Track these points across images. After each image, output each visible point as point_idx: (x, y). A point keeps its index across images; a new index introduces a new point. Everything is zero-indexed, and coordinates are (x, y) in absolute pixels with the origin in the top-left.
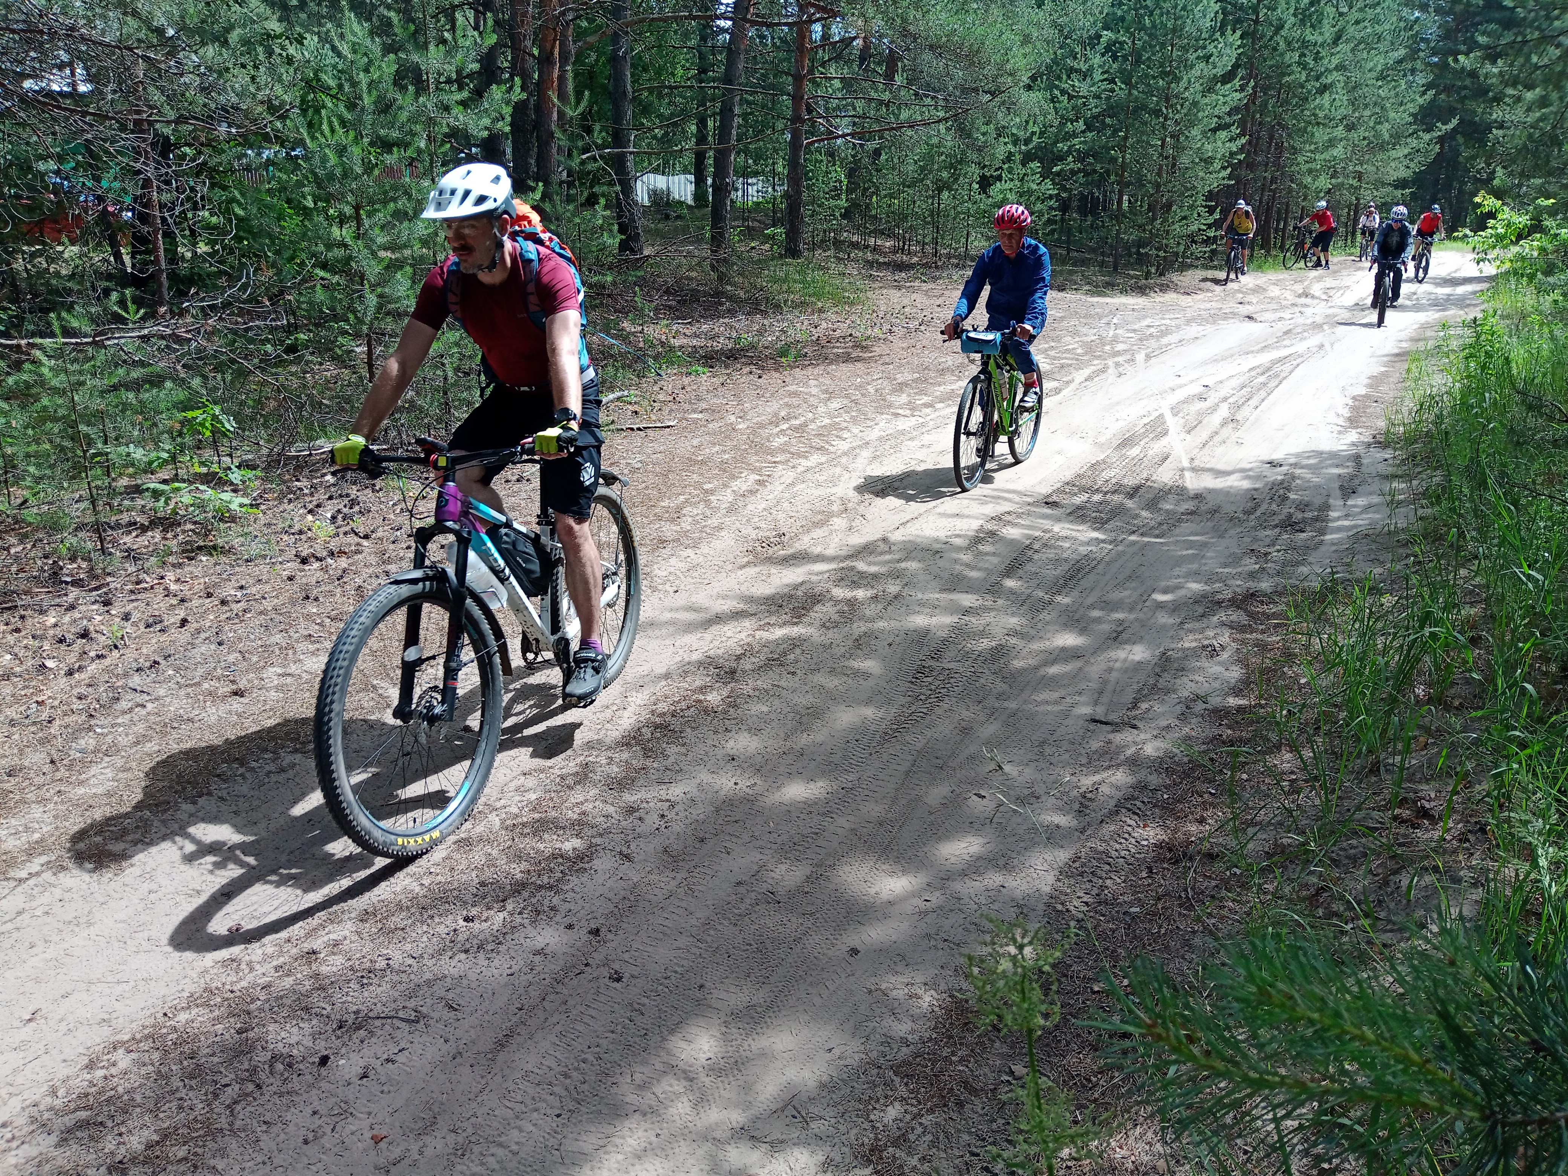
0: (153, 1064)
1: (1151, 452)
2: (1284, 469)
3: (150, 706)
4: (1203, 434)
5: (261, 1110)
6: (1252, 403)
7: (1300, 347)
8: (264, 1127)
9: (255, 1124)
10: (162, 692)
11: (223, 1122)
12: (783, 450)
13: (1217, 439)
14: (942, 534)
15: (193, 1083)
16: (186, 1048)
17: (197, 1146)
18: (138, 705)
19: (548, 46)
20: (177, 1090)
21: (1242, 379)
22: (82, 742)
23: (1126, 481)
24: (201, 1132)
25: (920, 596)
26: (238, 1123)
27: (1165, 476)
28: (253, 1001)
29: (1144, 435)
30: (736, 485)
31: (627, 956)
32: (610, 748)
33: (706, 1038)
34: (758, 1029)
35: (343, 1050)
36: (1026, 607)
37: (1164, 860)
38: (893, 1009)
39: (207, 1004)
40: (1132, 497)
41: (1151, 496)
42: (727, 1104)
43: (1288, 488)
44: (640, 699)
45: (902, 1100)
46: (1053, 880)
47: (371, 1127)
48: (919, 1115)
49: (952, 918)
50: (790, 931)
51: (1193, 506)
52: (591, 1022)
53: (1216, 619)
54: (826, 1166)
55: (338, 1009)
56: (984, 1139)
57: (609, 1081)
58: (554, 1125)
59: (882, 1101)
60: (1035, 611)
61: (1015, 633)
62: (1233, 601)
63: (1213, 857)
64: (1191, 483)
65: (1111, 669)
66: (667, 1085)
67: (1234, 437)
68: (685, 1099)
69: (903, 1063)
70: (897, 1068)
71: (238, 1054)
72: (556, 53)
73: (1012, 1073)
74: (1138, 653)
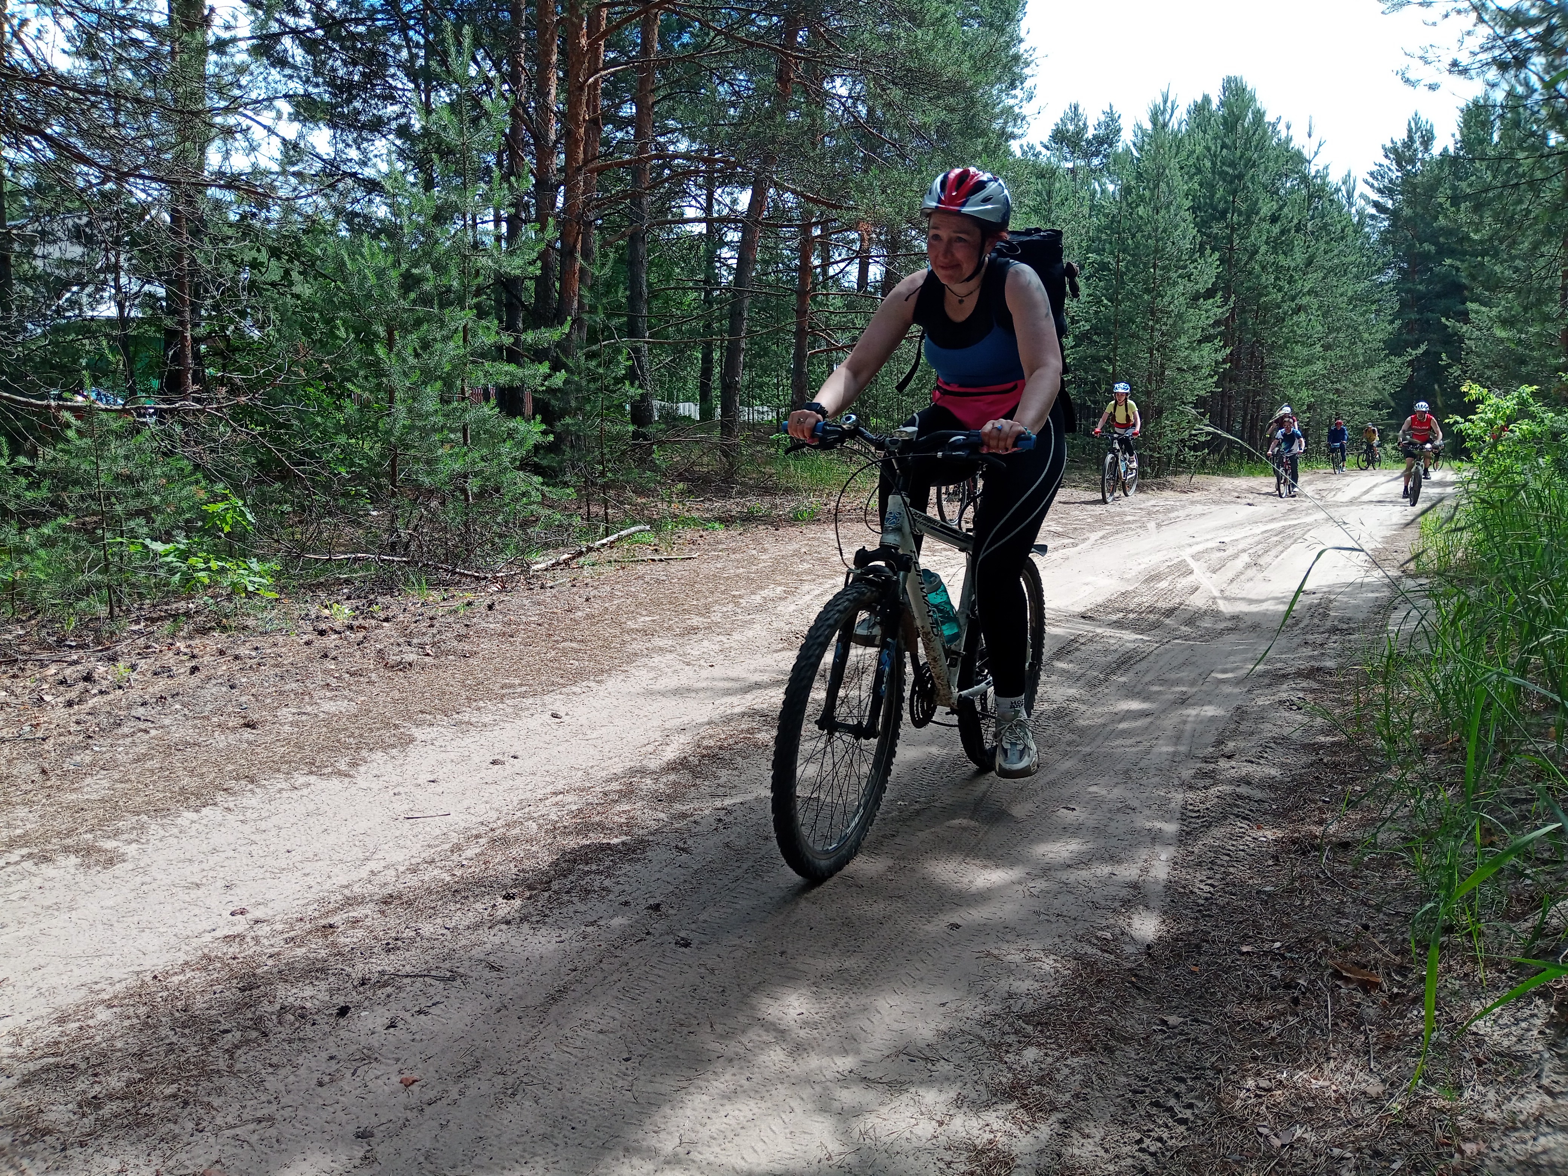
0: (138, 1017)
1: (1179, 586)
2: (1319, 595)
3: (153, 732)
4: (1229, 572)
5: (268, 1055)
6: (1273, 553)
7: (1309, 519)
8: (270, 1070)
9: (259, 1065)
10: (167, 722)
11: (222, 1065)
12: (809, 572)
13: (1242, 577)
15: (187, 1031)
16: (180, 1004)
17: (187, 1084)
18: (141, 730)
19: (571, 240)
20: (167, 1036)
21: (1257, 539)
22: (78, 758)
23: (1159, 605)
24: (195, 1073)
26: (239, 1066)
27: (1198, 601)
28: (259, 966)
29: (1171, 573)
30: (765, 593)
31: (693, 926)
32: (655, 772)
33: (795, 996)
34: (855, 990)
35: (366, 1003)
36: (1082, 682)
37: (1289, 852)
38: (1010, 971)
39: (205, 969)
40: (1168, 616)
41: (1187, 616)
42: (829, 1052)
43: (1327, 608)
44: (683, 739)
45: (1039, 1045)
46: (1168, 870)
47: (400, 1072)
48: (1063, 1057)
49: (1062, 898)
50: (878, 909)
51: (1229, 624)
52: (659, 980)
53: (1285, 686)
54: (959, 1102)
55: (359, 969)
56: (1146, 1079)
57: (685, 1030)
58: (623, 1068)
59: (1016, 1046)
60: (1092, 685)
61: (1076, 700)
62: (1299, 674)
63: (1345, 846)
64: (1225, 608)
65: (1185, 722)
66: (754, 1035)
67: (1260, 576)
68: (778, 1048)
69: (1033, 1013)
70: (1027, 1018)
71: (240, 1007)
72: (579, 246)
73: (1164, 1023)
74: (1210, 711)
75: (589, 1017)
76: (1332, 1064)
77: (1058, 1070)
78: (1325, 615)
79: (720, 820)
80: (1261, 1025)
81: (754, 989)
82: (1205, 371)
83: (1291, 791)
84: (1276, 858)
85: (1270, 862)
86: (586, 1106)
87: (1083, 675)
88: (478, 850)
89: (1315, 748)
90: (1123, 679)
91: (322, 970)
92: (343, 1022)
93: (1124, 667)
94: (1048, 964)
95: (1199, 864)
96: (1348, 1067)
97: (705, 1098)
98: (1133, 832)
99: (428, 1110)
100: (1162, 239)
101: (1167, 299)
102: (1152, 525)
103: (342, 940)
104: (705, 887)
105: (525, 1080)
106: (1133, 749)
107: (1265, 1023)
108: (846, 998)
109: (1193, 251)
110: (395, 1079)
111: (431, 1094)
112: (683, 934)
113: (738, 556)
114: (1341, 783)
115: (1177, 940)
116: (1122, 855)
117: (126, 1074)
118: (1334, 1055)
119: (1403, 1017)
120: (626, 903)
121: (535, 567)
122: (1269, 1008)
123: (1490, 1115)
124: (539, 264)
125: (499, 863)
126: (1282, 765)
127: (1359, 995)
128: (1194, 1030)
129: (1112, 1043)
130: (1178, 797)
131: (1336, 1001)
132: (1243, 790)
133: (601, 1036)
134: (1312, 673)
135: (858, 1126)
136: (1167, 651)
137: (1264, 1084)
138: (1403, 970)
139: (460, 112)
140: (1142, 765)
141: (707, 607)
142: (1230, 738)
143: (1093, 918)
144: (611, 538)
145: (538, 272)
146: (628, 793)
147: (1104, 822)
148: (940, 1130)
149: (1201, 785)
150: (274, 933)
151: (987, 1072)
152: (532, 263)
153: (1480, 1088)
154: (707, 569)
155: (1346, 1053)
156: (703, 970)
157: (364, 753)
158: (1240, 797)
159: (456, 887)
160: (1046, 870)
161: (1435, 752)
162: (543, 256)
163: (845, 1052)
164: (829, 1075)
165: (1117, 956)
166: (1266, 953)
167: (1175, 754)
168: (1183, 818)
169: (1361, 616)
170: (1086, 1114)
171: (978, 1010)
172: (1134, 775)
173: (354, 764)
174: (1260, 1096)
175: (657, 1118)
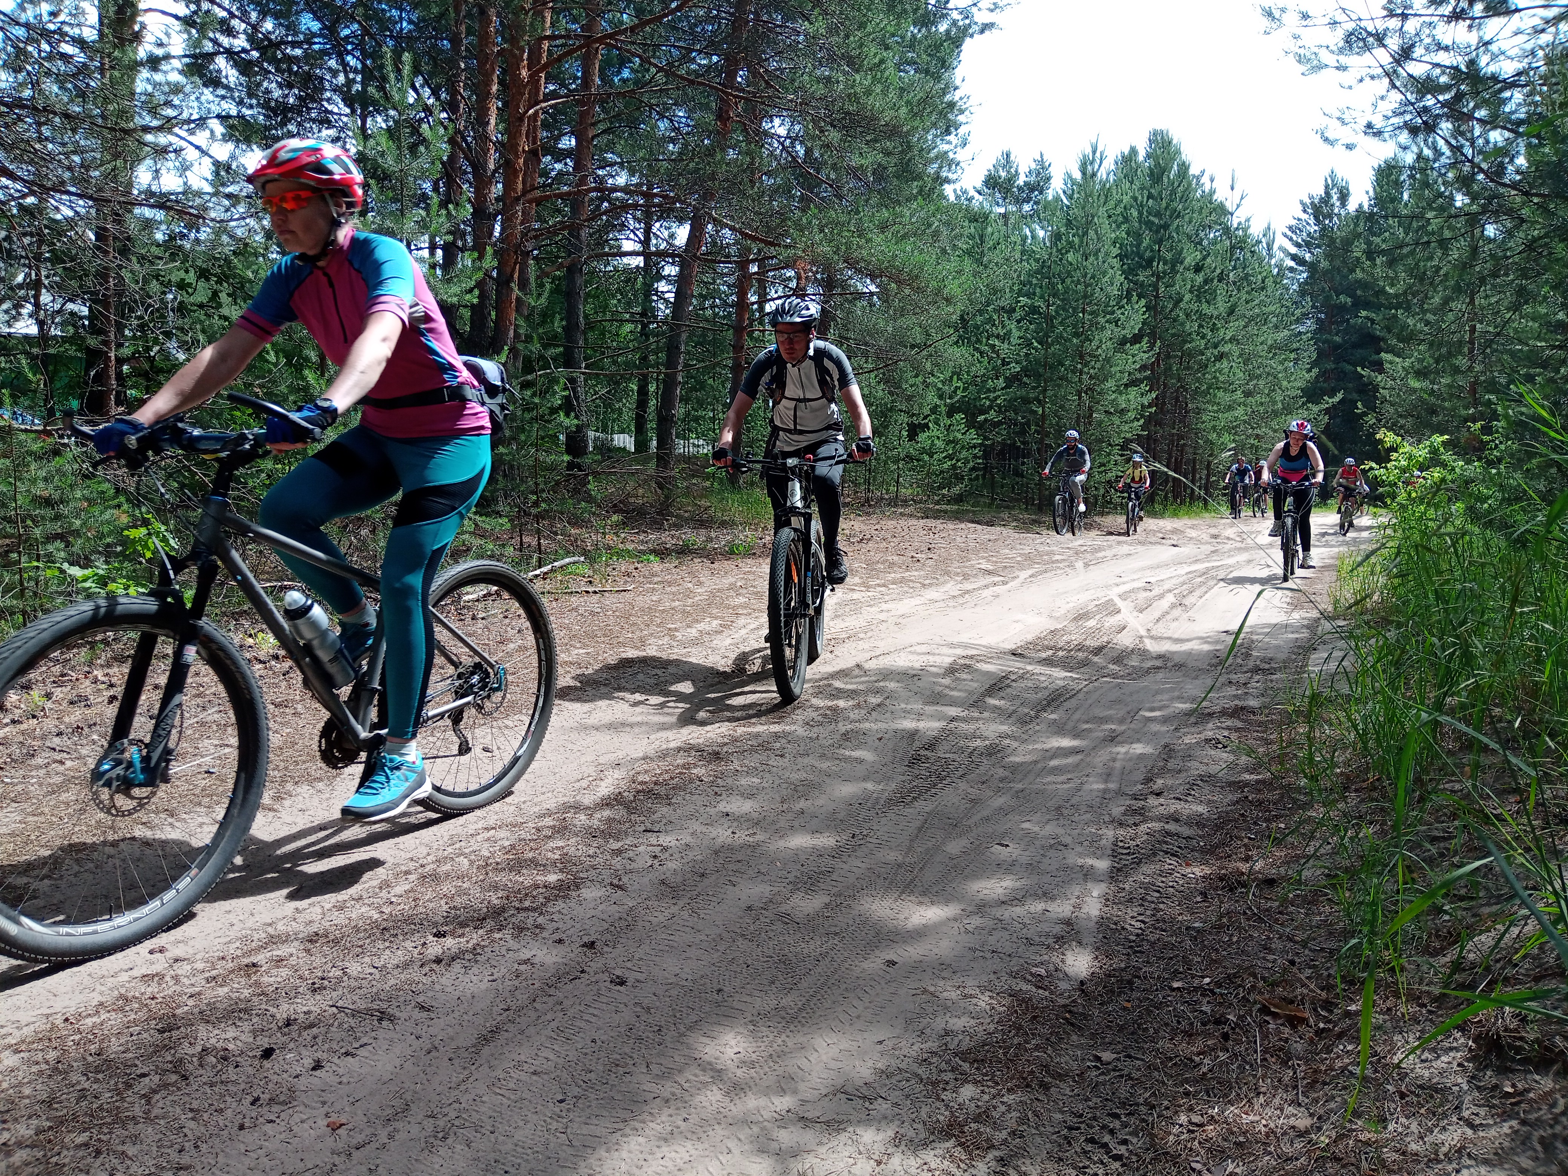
0: (47, 1063)
1: (1107, 625)
3: (69, 764)
4: (1156, 612)
5: (187, 1099)
6: (1197, 593)
8: (190, 1115)
9: (178, 1110)
10: (84, 752)
11: (138, 1111)
12: (745, 606)
13: (1168, 617)
14: (917, 665)
15: (100, 1076)
16: (93, 1048)
17: (100, 1133)
18: (55, 761)
19: (509, 270)
20: (78, 1082)
21: (1181, 579)
23: (1088, 643)
24: (108, 1120)
25: (903, 706)
26: (155, 1112)
27: (1125, 640)
28: (179, 1006)
29: (1099, 612)
30: (701, 626)
31: (629, 965)
32: (588, 808)
33: (732, 1035)
34: (792, 1027)
35: (292, 1045)
36: (1013, 718)
37: (1216, 889)
38: (946, 1008)
39: (121, 1009)
40: (1096, 654)
41: (1115, 655)
42: (767, 1092)
43: (1249, 648)
44: (618, 774)
45: (976, 1082)
46: (1099, 906)
47: (327, 1115)
48: (999, 1094)
49: (997, 935)
50: (814, 946)
51: (1158, 663)
52: (593, 1019)
53: (1210, 725)
54: (897, 1140)
55: (284, 1011)
56: (1081, 1116)
57: (621, 1070)
58: (557, 1110)
59: (952, 1083)
60: (1024, 721)
61: (1007, 736)
62: (1224, 713)
63: (1270, 882)
64: (1152, 647)
65: (1114, 760)
66: (691, 1074)
67: (1185, 616)
68: (715, 1088)
69: (969, 1051)
70: (964, 1055)
71: (158, 1049)
72: (516, 276)
73: (1098, 1059)
74: (1139, 749)
75: (523, 1058)
76: (1262, 1099)
77: (995, 1107)
78: (1248, 655)
79: (655, 857)
80: (1192, 1061)
81: (690, 1028)
82: (1131, 415)
83: (1218, 827)
84: (1204, 894)
85: (1199, 899)
86: (519, 1150)
87: (1014, 712)
88: (407, 887)
89: (1240, 786)
90: (1053, 716)
91: (246, 1011)
92: (267, 1064)
93: (1055, 704)
94: (983, 1001)
95: (1130, 900)
96: (1277, 1101)
97: (640, 1139)
98: (1066, 868)
99: (356, 1154)
100: (1090, 285)
101: (1095, 343)
102: (1079, 565)
103: (265, 979)
104: (640, 923)
105: (457, 1123)
106: (1065, 786)
107: (1197, 1059)
108: (783, 1037)
109: (1120, 297)
110: (322, 1123)
111: (360, 1138)
112: (618, 972)
113: (674, 589)
114: (1267, 820)
115: (1110, 976)
116: (1055, 892)
117: (34, 1122)
118: (1263, 1090)
119: (1329, 1052)
120: (560, 941)
121: (466, 598)
122: (1199, 1044)
123: (1414, 1147)
124: (476, 292)
125: (429, 900)
126: (1209, 802)
127: (1287, 1031)
128: (1127, 1067)
129: (1048, 1079)
130: (1109, 834)
131: (1265, 1036)
132: (1172, 827)
133: (535, 1078)
134: (1237, 712)
135: (797, 1166)
136: (1096, 689)
137: (1196, 1119)
138: (1328, 1005)
139: (399, 139)
140: (1073, 801)
141: (643, 640)
142: (1159, 775)
143: (1028, 954)
144: (545, 569)
145: (475, 301)
146: (562, 830)
147: (1037, 859)
148: (877, 1169)
149: (1131, 822)
150: (194, 972)
151: (925, 1110)
152: (470, 291)
153: (1403, 1120)
154: (642, 601)
155: (1276, 1088)
156: (638, 1009)
157: (289, 786)
158: (1168, 833)
159: (385, 924)
160: (981, 907)
161: (1356, 791)
162: (480, 284)
163: (783, 1091)
164: (767, 1115)
165: (1051, 993)
166: (1196, 989)
167: (1105, 791)
168: (1114, 855)
169: (1282, 656)
170: (1022, 1152)
171: (915, 1048)
172: (1066, 812)
173: (278, 798)
174: (1193, 1132)
175: (592, 1161)
